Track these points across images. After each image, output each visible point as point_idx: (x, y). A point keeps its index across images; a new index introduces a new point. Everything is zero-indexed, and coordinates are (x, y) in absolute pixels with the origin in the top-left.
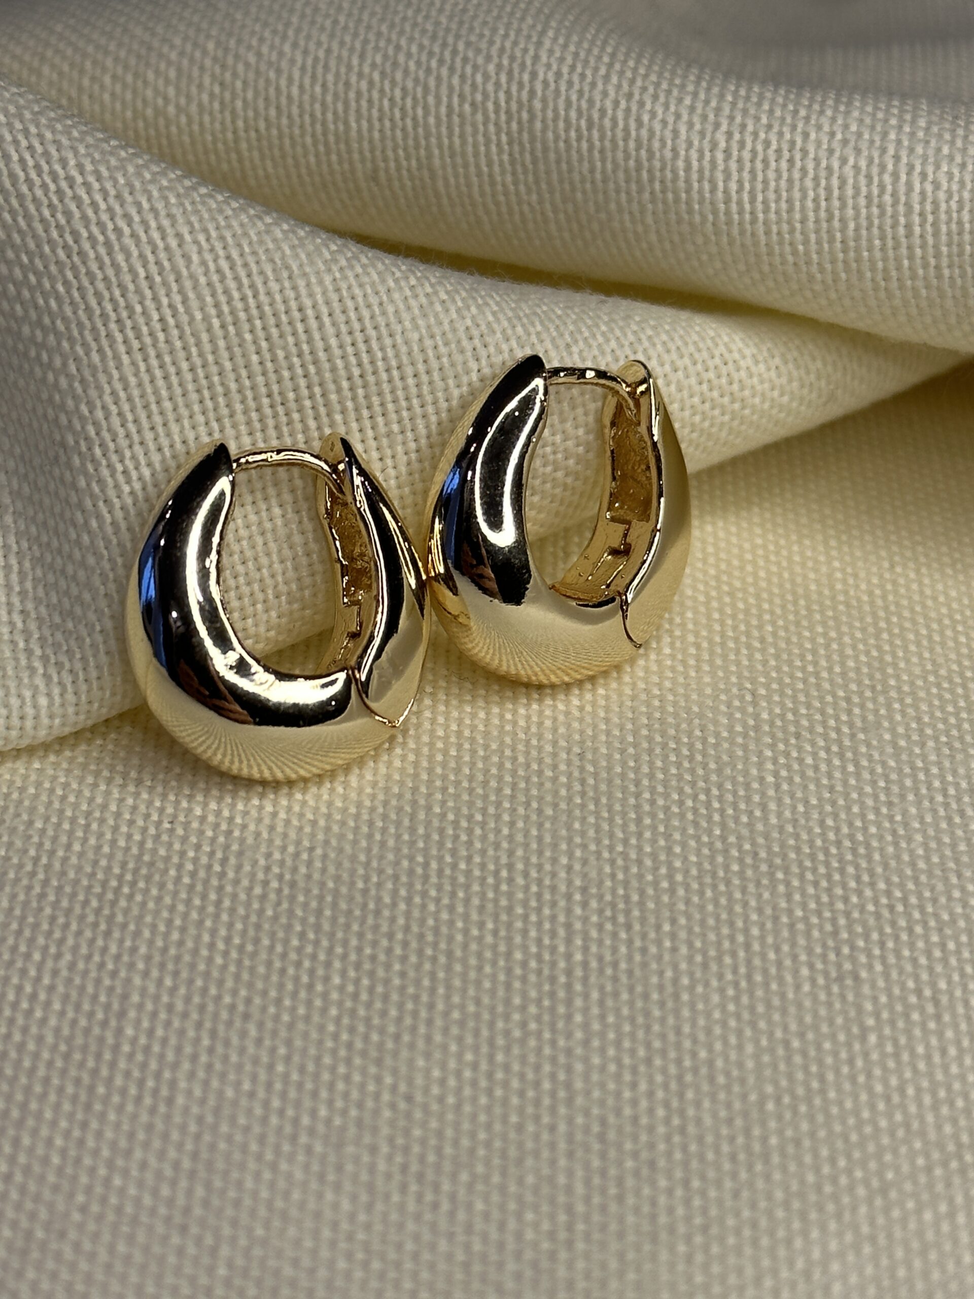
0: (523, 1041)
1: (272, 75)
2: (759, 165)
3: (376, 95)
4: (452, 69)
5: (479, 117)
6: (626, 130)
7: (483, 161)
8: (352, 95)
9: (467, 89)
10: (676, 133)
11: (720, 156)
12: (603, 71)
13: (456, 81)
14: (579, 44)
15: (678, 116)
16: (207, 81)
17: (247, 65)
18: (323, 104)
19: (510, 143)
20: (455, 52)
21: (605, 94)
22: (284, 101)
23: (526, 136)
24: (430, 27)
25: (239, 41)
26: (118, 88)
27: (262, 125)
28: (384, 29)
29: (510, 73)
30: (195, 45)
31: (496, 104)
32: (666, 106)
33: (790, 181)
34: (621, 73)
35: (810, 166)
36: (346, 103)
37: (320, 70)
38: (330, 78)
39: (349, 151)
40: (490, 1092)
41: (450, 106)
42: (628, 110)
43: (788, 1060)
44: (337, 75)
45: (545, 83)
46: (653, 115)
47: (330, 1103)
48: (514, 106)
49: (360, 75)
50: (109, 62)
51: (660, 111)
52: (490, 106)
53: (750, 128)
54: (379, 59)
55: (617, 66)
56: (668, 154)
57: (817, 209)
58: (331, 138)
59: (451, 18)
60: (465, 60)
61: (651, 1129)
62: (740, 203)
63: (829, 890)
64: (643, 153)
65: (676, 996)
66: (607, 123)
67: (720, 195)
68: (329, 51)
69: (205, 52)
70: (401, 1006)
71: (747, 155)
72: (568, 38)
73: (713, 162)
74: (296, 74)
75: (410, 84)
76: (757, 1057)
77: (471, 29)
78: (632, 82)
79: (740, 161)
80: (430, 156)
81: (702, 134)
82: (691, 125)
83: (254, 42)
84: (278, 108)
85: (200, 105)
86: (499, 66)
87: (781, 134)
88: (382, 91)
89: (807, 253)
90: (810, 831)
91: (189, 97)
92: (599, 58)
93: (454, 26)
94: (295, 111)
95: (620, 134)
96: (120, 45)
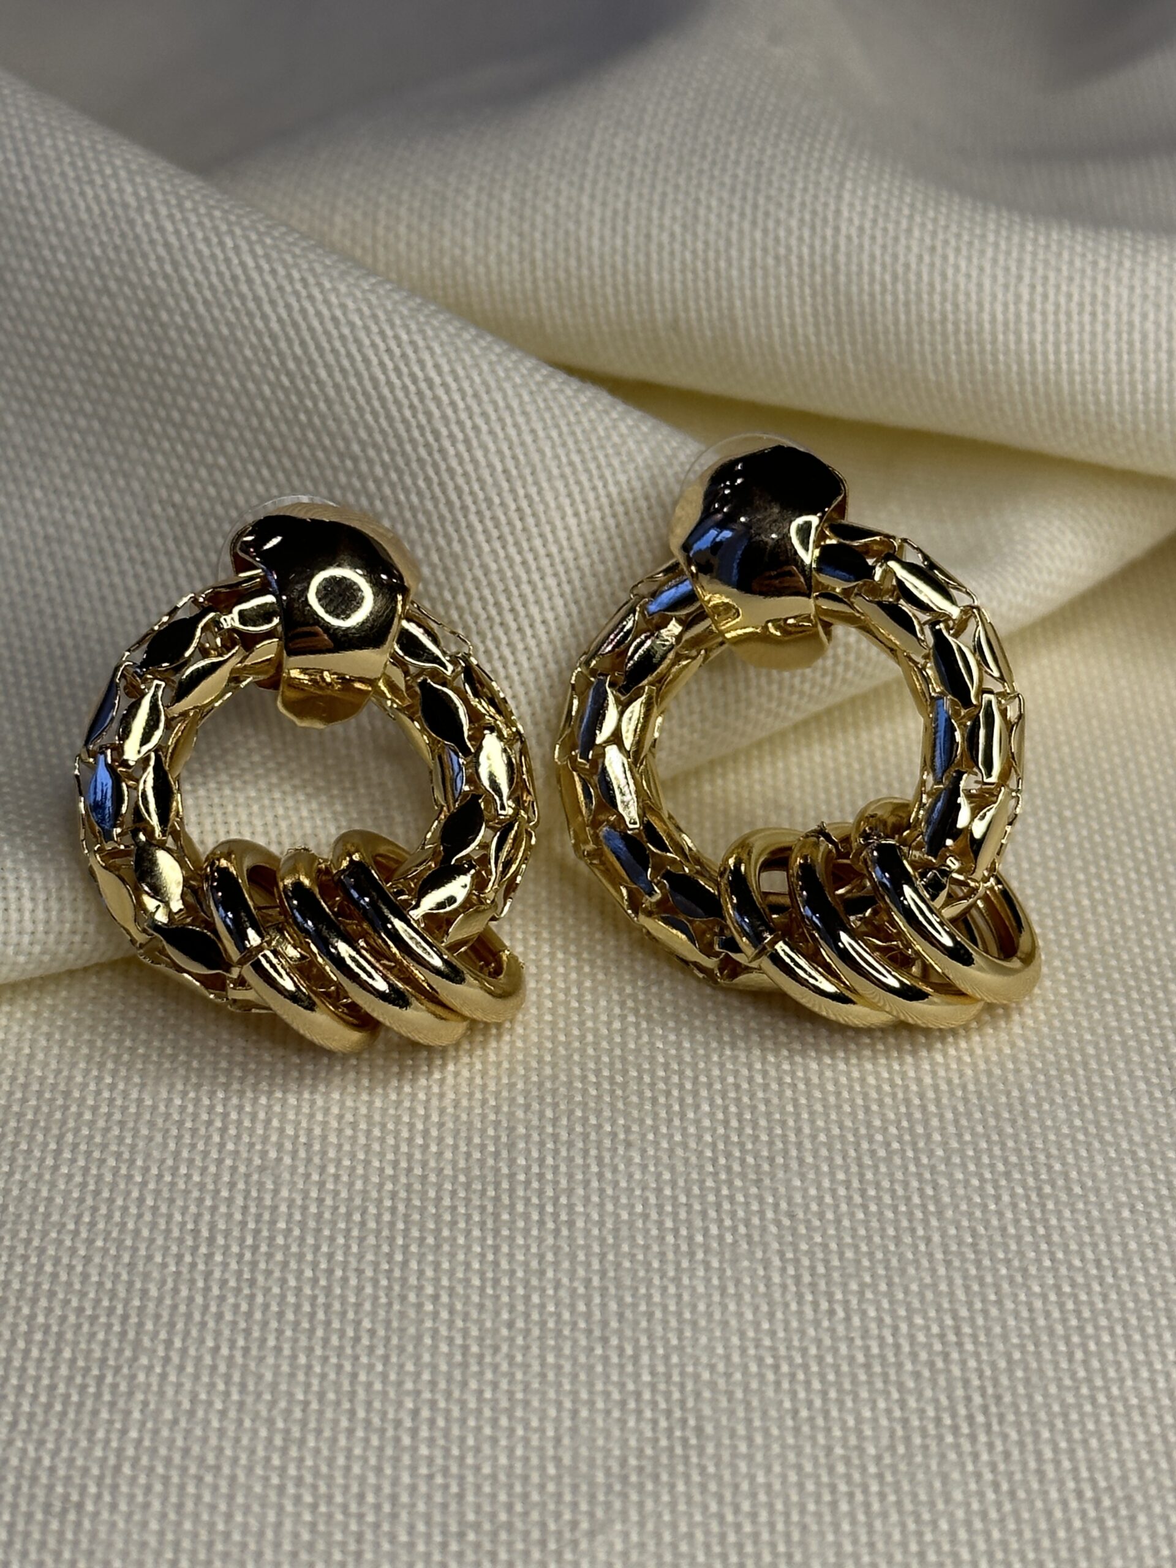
0: (888, 1160)
1: (571, 226)
2: (1062, 317)
3: (677, 247)
4: (754, 223)
5: (783, 270)
6: (931, 285)
7: (785, 313)
8: (653, 247)
9: (770, 243)
10: (980, 286)
11: (1024, 308)
12: (904, 224)
13: (758, 235)
14: (877, 196)
15: (981, 269)
16: (505, 231)
17: (545, 216)
18: (625, 256)
19: (814, 295)
20: (755, 206)
21: (908, 248)
22: (584, 252)
23: (829, 289)
24: (727, 180)
25: (536, 193)
26: (414, 238)
27: (562, 275)
28: (681, 181)
29: (813, 228)
30: (491, 196)
31: (800, 258)
32: (969, 259)
33: (1093, 334)
34: (923, 225)
35: (1112, 319)
36: (648, 255)
37: (620, 222)
38: (631, 230)
39: (650, 301)
40: (865, 1207)
41: (753, 260)
42: (932, 265)
43: (1137, 1169)
44: (638, 228)
45: (849, 238)
46: (957, 268)
47: (720, 1222)
48: (818, 260)
49: (661, 227)
50: (403, 212)
51: (963, 264)
52: (794, 260)
53: (1052, 280)
54: (679, 212)
55: (918, 219)
56: (974, 308)
57: (1119, 361)
58: (632, 289)
59: (747, 171)
60: (767, 214)
61: (1019, 1239)
62: (1045, 354)
63: (1155, 1008)
64: (949, 307)
65: (1025, 1115)
66: (912, 277)
67: (1025, 347)
68: (627, 203)
69: (501, 203)
70: (770, 1131)
71: (1050, 308)
72: (866, 188)
73: (1018, 316)
74: (596, 227)
75: (712, 237)
76: (1107, 1168)
77: (770, 183)
78: (934, 234)
79: (1044, 314)
80: (731, 307)
81: (1006, 287)
82: (994, 278)
83: (551, 193)
84: (579, 259)
85: (499, 255)
86: (802, 221)
87: (1082, 287)
88: (684, 244)
89: (1109, 403)
90: (1129, 951)
91: (487, 248)
92: (899, 210)
93: (752, 180)
94: (596, 262)
95: (925, 288)
96: (413, 195)
